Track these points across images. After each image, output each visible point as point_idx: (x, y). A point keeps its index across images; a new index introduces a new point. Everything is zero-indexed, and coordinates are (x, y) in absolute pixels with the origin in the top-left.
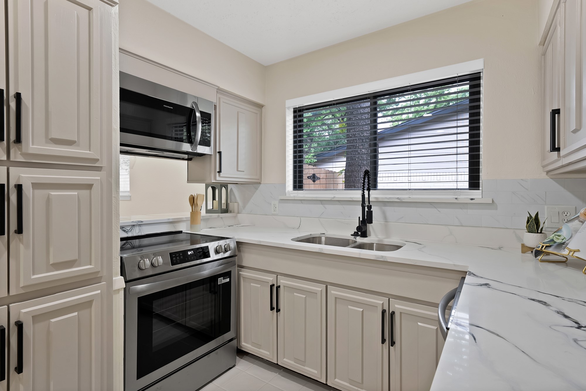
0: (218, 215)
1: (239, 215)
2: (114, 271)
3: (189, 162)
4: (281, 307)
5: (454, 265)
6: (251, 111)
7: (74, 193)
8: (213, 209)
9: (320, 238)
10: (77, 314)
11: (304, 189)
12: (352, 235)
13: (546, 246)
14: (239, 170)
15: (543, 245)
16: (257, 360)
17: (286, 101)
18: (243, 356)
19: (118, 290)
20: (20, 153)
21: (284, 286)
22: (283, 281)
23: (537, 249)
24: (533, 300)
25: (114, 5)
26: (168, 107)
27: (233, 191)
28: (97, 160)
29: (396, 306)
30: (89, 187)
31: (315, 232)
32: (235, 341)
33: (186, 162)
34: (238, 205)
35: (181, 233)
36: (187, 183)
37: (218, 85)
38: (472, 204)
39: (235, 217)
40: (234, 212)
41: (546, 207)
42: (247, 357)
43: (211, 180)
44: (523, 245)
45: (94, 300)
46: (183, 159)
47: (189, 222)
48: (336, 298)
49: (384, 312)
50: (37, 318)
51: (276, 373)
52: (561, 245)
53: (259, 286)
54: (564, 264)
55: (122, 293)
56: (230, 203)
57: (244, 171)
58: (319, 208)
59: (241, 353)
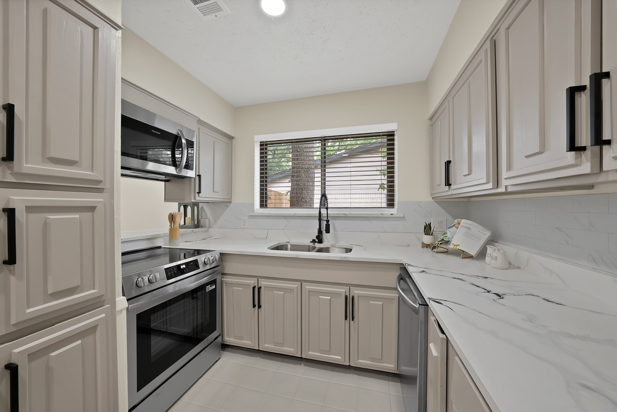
0: (192, 230)
1: (210, 229)
2: (117, 292)
3: (167, 183)
4: (262, 304)
5: (394, 259)
6: (224, 142)
7: (76, 216)
8: (185, 224)
9: (286, 246)
10: (81, 342)
11: (268, 207)
12: (310, 242)
13: (440, 243)
14: (215, 191)
15: (439, 242)
16: (238, 350)
17: (255, 136)
18: (225, 349)
19: (121, 311)
20: (9, 172)
21: (265, 287)
22: (263, 283)
23: (435, 245)
24: (455, 278)
25: (119, 29)
26: (156, 132)
27: (204, 209)
28: (100, 182)
29: (355, 292)
30: (92, 209)
31: (282, 241)
32: (220, 338)
33: (163, 183)
34: (209, 220)
35: (161, 248)
36: (165, 201)
37: (199, 117)
38: (392, 217)
39: (207, 231)
40: (205, 227)
41: (432, 219)
42: (229, 349)
43: (190, 199)
44: (423, 243)
45: (99, 325)
46: (162, 180)
47: (168, 238)
48: (309, 291)
49: (346, 297)
50: (33, 355)
51: (257, 357)
52: (448, 242)
53: (241, 289)
54: (447, 253)
55: (125, 312)
56: (201, 219)
57: (218, 192)
58: (283, 222)
59: (225, 347)
